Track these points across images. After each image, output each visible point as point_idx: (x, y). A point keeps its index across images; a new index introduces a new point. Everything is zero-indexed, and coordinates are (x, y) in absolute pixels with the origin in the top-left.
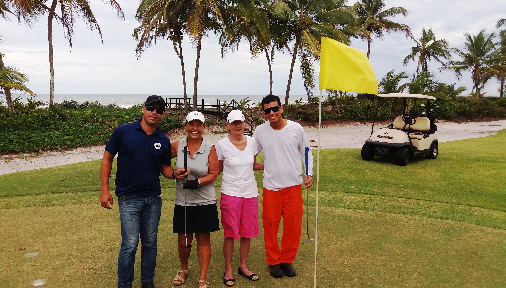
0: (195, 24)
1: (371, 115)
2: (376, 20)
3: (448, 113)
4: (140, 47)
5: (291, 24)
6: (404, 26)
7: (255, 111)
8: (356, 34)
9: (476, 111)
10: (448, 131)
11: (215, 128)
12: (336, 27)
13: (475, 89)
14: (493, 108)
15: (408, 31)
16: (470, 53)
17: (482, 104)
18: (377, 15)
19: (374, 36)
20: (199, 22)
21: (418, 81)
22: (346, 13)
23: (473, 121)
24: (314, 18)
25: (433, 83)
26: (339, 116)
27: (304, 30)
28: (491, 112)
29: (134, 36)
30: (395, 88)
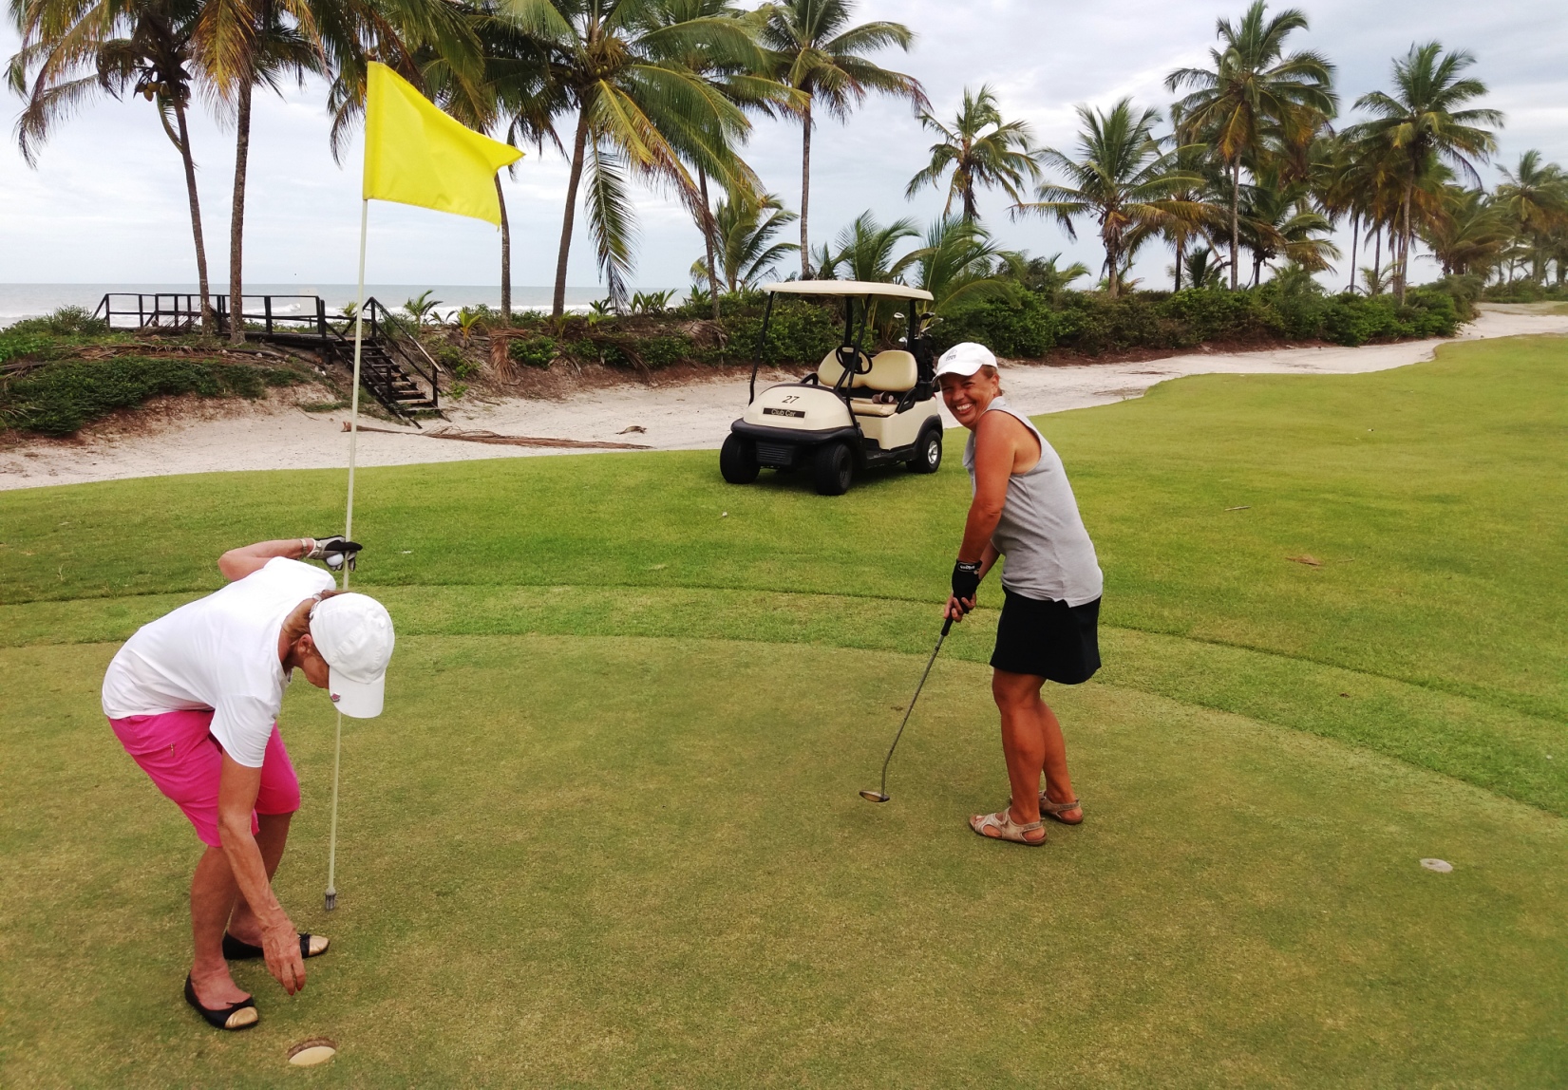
0: (219, 47)
1: (816, 347)
2: (825, 58)
3: (1033, 340)
4: (35, 118)
5: (560, 57)
6: (907, 81)
7: (451, 336)
8: (766, 102)
9: (1108, 331)
10: (1027, 391)
11: (309, 394)
12: (705, 76)
13: (1107, 270)
14: (1151, 323)
15: (917, 96)
16: (1094, 163)
17: (1123, 313)
18: (827, 42)
19: (820, 108)
20: (235, 39)
21: (947, 244)
22: (732, 32)
23: (1100, 361)
24: (634, 43)
25: (986, 253)
26: (723, 349)
27: (602, 81)
28: (1150, 333)
29: (11, 77)
30: (884, 264)
